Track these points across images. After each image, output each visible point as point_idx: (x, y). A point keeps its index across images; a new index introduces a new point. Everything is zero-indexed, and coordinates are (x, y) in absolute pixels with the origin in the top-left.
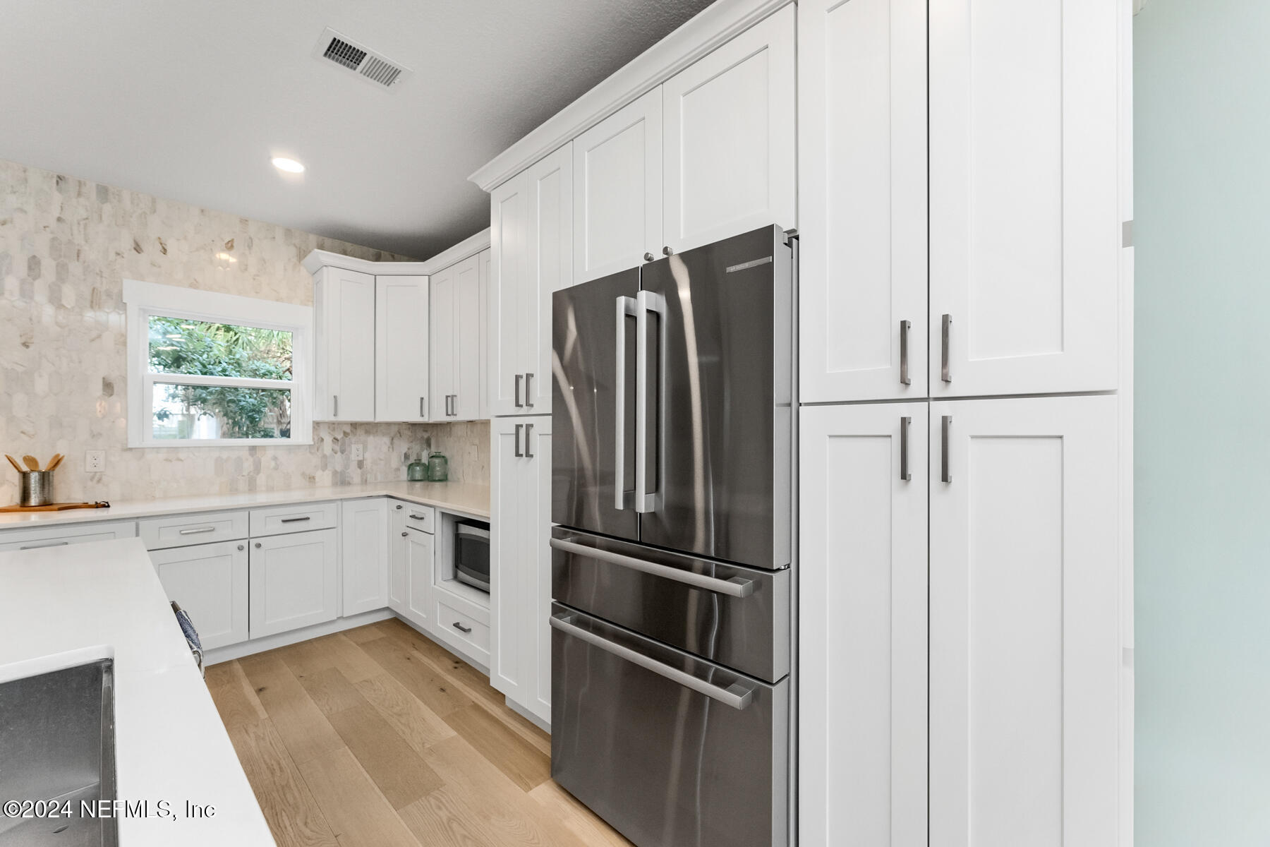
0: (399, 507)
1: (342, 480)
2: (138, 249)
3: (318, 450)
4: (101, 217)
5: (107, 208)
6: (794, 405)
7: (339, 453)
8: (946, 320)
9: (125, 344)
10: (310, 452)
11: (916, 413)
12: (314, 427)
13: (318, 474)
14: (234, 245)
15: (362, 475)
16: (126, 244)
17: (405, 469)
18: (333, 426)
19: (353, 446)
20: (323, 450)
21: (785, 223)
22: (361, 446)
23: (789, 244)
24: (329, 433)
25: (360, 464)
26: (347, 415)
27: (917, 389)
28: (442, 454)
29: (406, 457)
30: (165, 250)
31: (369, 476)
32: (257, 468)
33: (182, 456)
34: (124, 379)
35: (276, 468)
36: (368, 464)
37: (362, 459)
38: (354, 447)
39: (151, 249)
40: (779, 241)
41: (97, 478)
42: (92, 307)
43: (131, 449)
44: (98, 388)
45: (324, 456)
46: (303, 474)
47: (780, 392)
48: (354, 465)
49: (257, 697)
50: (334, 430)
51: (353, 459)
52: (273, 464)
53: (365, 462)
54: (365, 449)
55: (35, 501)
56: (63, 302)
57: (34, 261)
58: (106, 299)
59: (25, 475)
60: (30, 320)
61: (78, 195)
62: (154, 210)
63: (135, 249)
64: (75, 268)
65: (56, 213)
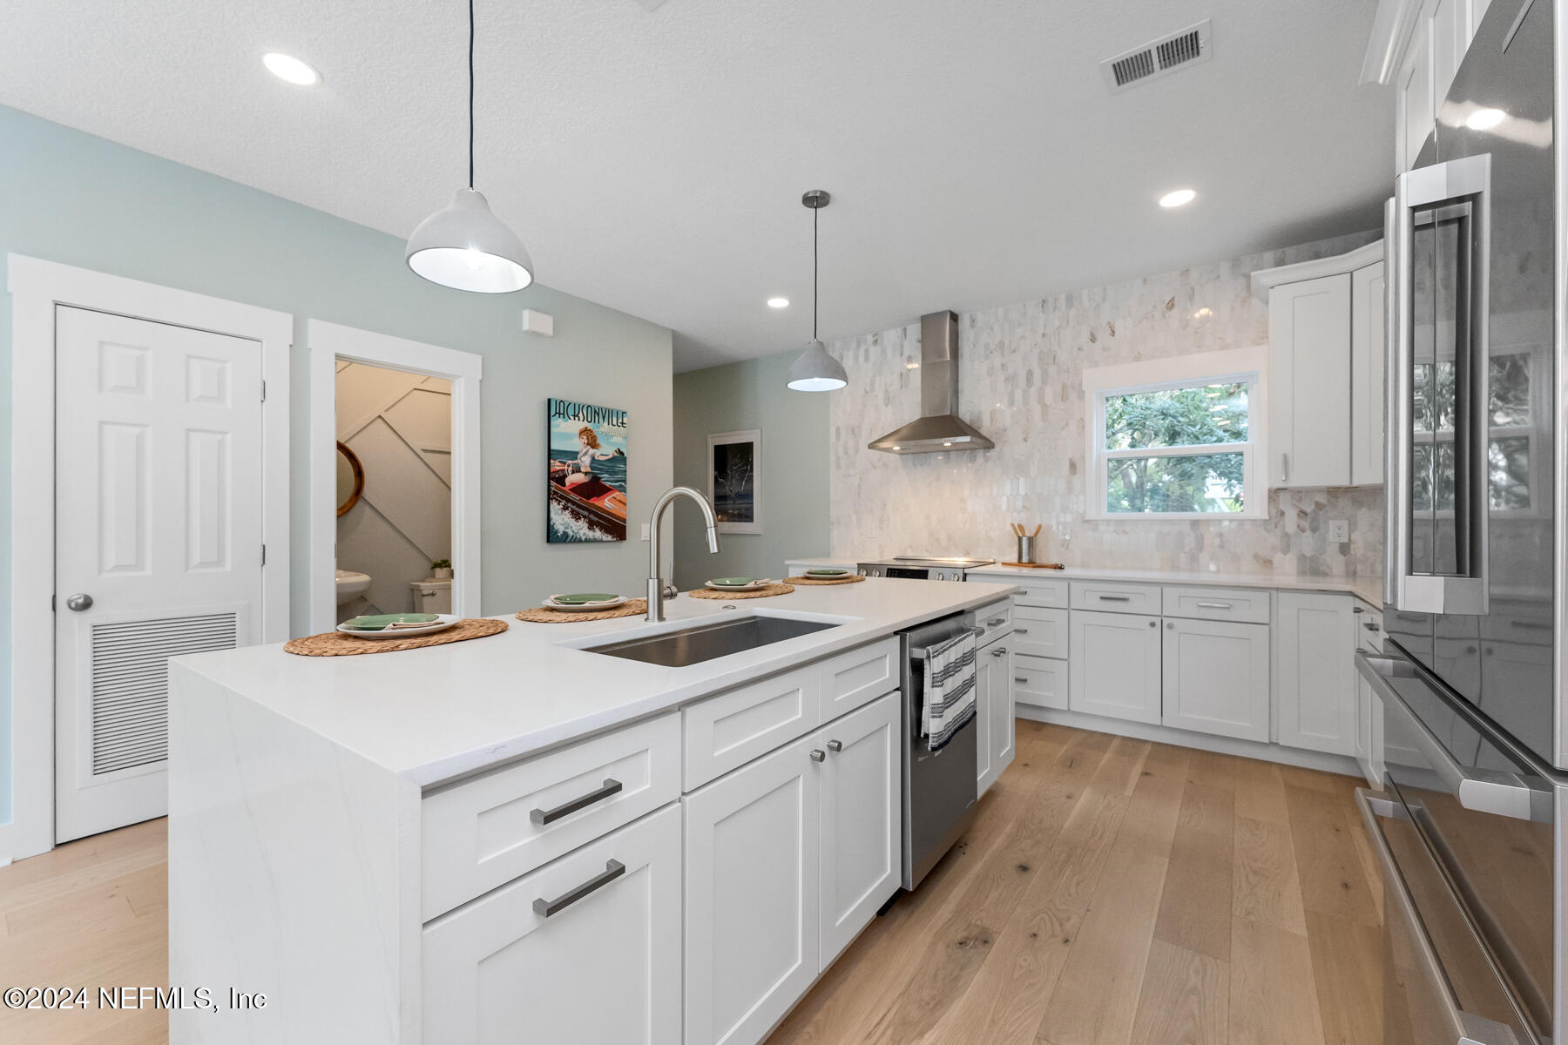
0: (1358, 611)
1: (1312, 567)
2: (1093, 339)
3: (1276, 527)
4: (1068, 322)
5: (1073, 312)
7: (1308, 533)
9: (1084, 427)
10: (1265, 528)
12: (1270, 497)
13: (1278, 558)
14: (1175, 303)
15: (1347, 564)
16: (1086, 337)
18: (1298, 493)
19: (1331, 522)
20: (1284, 526)
22: (1345, 523)
24: (1294, 505)
25: (1344, 549)
30: (1113, 332)
31: (1359, 567)
32: (1200, 545)
33: (1129, 528)
34: (1083, 458)
35: (1221, 547)
36: (1358, 549)
37: (1347, 541)
38: (1332, 524)
39: (1103, 336)
42: (1062, 400)
43: (1088, 522)
44: (1065, 469)
45: (1286, 536)
46: (1256, 556)
48: (1333, 550)
49: (1138, 777)
50: (1300, 500)
51: (1331, 540)
52: (1217, 542)
53: (1352, 546)
54: (1352, 526)
55: (1025, 559)
56: (1046, 401)
57: (1030, 374)
58: (1072, 391)
59: (1020, 539)
60: (1028, 419)
61: (1055, 310)
62: (1104, 299)
63: (1091, 340)
64: (1052, 371)
65: (1041, 332)
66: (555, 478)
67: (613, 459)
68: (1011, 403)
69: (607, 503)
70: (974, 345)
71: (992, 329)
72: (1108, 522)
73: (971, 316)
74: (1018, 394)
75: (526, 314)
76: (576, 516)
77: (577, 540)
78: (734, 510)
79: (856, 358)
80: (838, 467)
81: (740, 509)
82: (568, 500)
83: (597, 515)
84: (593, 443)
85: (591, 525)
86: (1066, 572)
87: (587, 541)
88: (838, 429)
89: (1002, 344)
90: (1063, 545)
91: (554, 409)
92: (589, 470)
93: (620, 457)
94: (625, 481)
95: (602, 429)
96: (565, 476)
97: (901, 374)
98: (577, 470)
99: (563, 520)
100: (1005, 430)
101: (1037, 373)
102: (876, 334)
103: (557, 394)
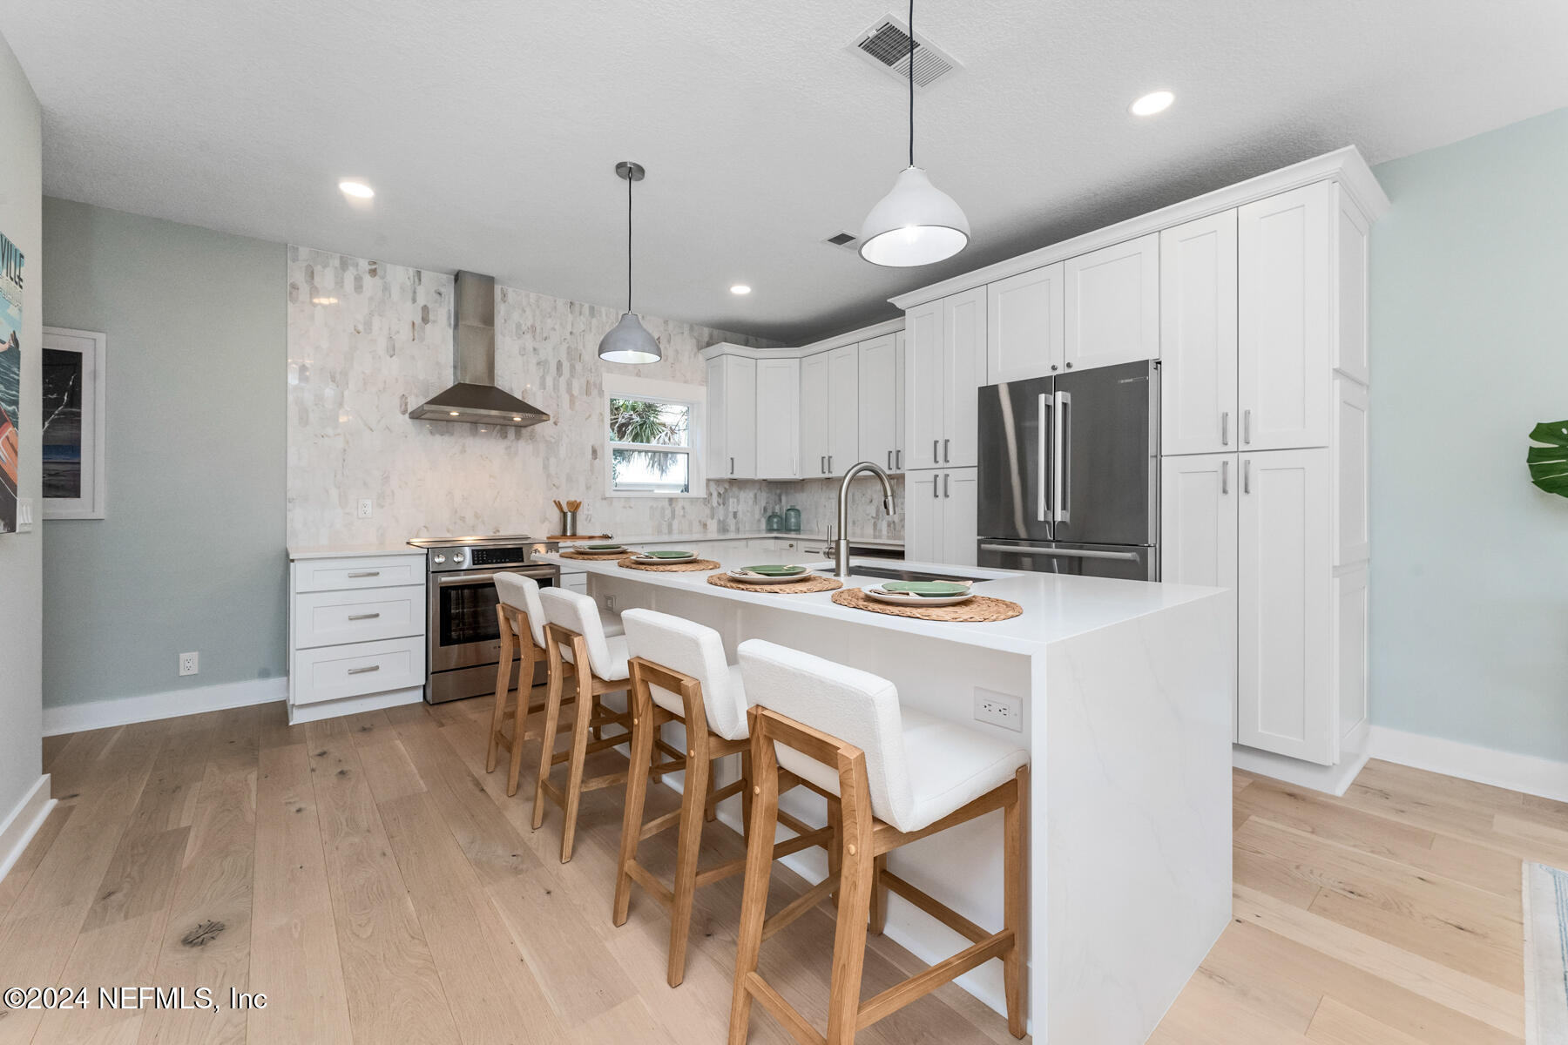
0: (791, 546)
1: (723, 528)
3: (709, 503)
4: (591, 328)
6: (1159, 456)
7: (722, 506)
8: (1247, 413)
9: (603, 420)
10: (705, 503)
11: (1232, 459)
12: (706, 485)
13: (709, 522)
15: (736, 524)
17: (764, 521)
18: (718, 482)
20: (712, 503)
21: (1150, 355)
22: (735, 500)
23: (1156, 369)
24: (716, 489)
25: (735, 516)
26: (739, 474)
27: (1232, 446)
28: (797, 508)
29: (765, 510)
31: (740, 525)
32: (673, 516)
35: (684, 516)
36: (740, 515)
37: (736, 511)
38: (731, 500)
40: (1151, 366)
42: (586, 395)
44: (588, 453)
45: (712, 508)
46: (700, 522)
47: (1152, 450)
48: (731, 516)
50: (718, 486)
51: (730, 510)
52: (682, 513)
53: (738, 513)
54: (738, 502)
55: (569, 532)
56: (574, 392)
58: (594, 388)
59: (565, 516)
60: (558, 405)
64: (579, 367)
65: (570, 330)
68: (543, 386)
71: (524, 311)
72: (619, 499)
74: (549, 380)
89: (534, 328)
97: (414, 324)
101: (566, 365)
102: (375, 263)
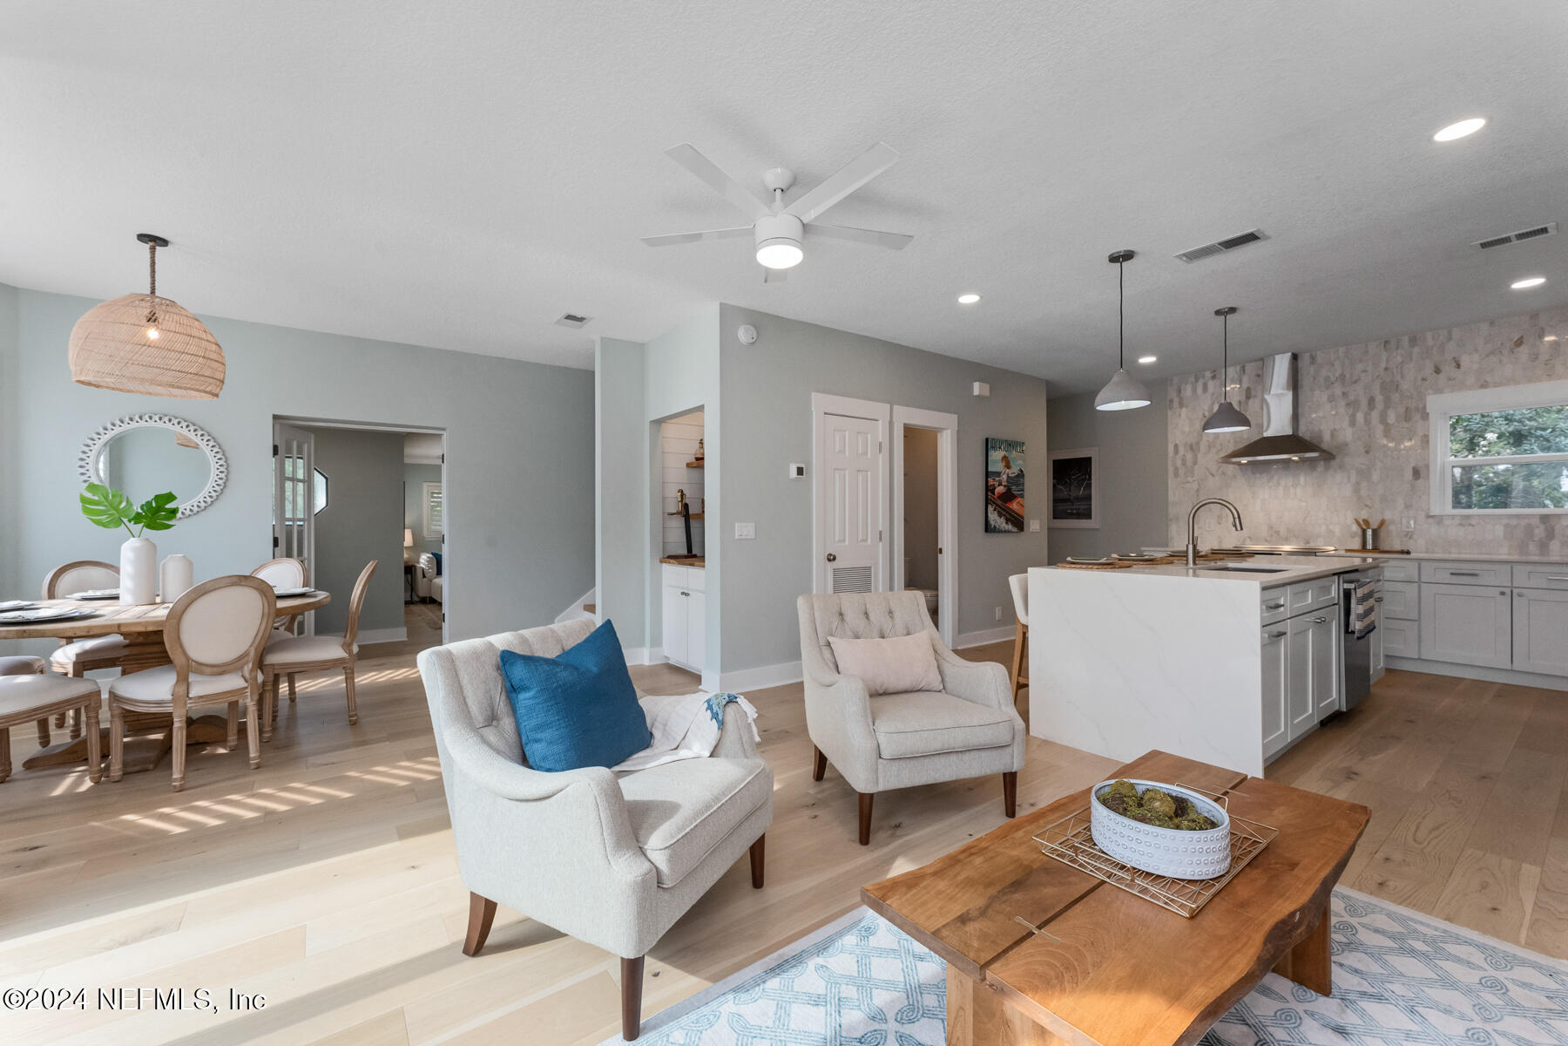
2: (1438, 371)
5: (1416, 350)
9: (1428, 442)
14: (1524, 341)
16: (1430, 369)
30: (1459, 365)
33: (1473, 522)
34: (1427, 466)
39: (1448, 369)
41: (1409, 535)
42: (1406, 421)
43: (1433, 517)
44: (1409, 475)
55: (1369, 546)
56: (1389, 421)
57: (1371, 401)
58: (1416, 413)
59: (1364, 532)
60: (1369, 436)
61: (1397, 349)
62: (1450, 339)
63: (1436, 372)
64: (1395, 397)
65: (1384, 366)
66: (989, 489)
67: (1018, 476)
68: (1353, 423)
69: (1014, 506)
70: (1314, 379)
71: (1333, 365)
72: (1453, 517)
73: (1311, 355)
74: (1360, 416)
75: (976, 385)
76: (1000, 515)
77: (1000, 531)
78: (1071, 509)
79: (1194, 391)
80: (1176, 475)
81: (1079, 509)
82: (997, 505)
83: (1010, 514)
84: (1008, 466)
85: (1007, 521)
86: (1413, 555)
87: (1005, 532)
88: (1176, 446)
89: (1342, 376)
90: (1406, 535)
91: (989, 445)
92: (1006, 484)
93: (1021, 474)
94: (1023, 490)
95: (1014, 454)
96: (995, 489)
97: (1240, 402)
98: (1000, 485)
99: (994, 517)
100: (1347, 445)
101: (1379, 399)
102: (1215, 371)
103: (992, 434)
